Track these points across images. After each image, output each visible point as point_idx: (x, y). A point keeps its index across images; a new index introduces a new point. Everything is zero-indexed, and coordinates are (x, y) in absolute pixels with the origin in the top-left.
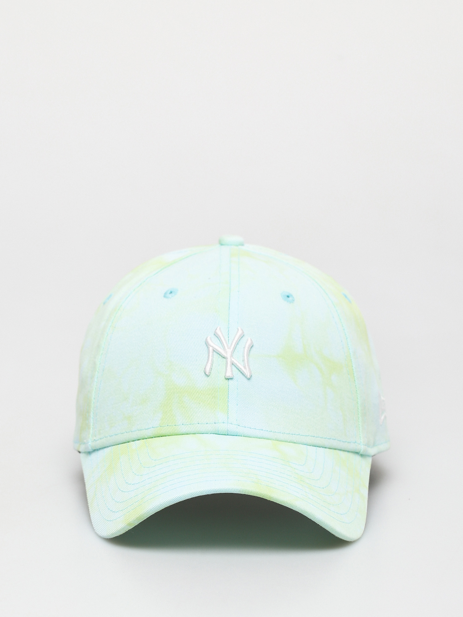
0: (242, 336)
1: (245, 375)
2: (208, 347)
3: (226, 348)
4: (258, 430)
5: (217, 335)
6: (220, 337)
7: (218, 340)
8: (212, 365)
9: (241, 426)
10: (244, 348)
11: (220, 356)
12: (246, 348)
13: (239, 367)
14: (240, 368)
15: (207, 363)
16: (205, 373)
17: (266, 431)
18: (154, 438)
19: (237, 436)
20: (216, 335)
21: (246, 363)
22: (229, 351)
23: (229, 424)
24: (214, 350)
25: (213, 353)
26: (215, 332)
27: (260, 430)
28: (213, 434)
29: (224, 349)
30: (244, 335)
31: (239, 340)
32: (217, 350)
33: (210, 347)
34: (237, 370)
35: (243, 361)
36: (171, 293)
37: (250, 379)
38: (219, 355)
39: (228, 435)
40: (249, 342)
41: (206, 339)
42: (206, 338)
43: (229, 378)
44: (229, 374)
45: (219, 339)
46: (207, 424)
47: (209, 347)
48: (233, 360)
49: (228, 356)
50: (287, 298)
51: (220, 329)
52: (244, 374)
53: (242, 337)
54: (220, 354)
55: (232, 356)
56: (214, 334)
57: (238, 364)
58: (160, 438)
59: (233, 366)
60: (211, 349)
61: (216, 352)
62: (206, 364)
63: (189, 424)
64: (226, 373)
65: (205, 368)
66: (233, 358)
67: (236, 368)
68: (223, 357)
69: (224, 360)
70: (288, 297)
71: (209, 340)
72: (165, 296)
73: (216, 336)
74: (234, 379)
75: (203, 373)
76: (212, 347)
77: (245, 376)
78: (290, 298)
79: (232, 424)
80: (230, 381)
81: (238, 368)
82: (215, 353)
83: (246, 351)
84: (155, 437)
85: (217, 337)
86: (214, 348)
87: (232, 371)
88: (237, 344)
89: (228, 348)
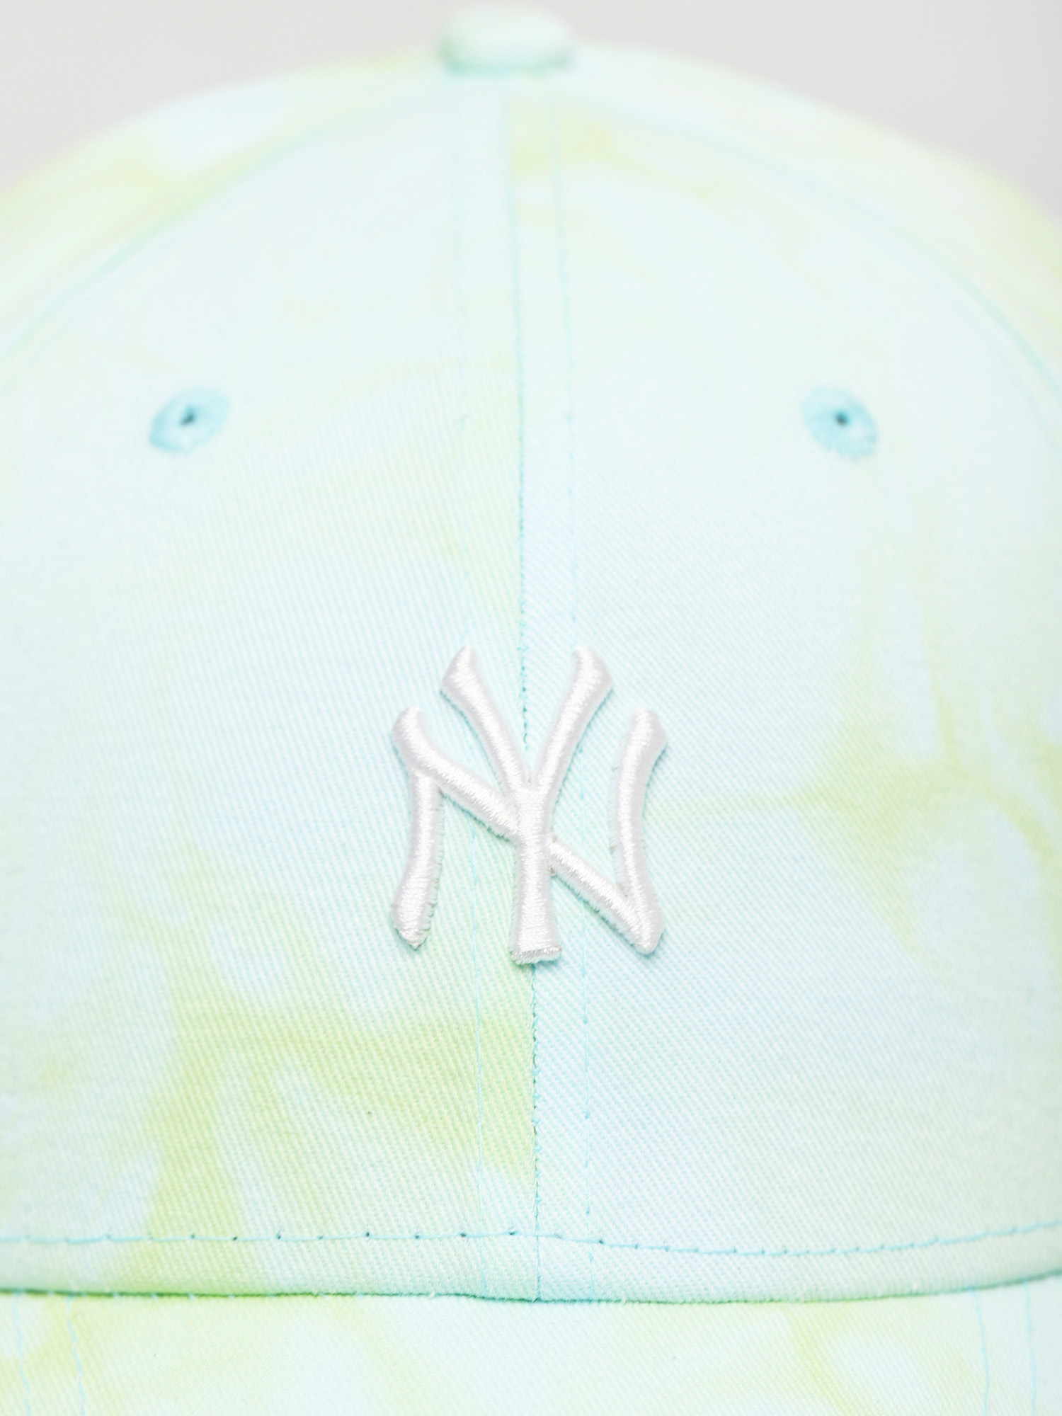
0: (601, 699)
1: (627, 936)
2: (407, 775)
3: (514, 779)
4: (710, 1254)
5: (458, 704)
6: (472, 710)
7: (467, 729)
8: (434, 883)
9: (611, 1246)
10: (618, 769)
11: (480, 831)
12: (628, 775)
13: (592, 891)
14: (602, 899)
15: (408, 871)
16: (397, 931)
17: (756, 1255)
18: (117, 1299)
19: (590, 1301)
20: (450, 696)
21: (630, 862)
22: (531, 800)
23: (542, 1240)
24: (446, 791)
25: (437, 809)
26: (447, 681)
27: (719, 1253)
28: (454, 1298)
29: (505, 790)
30: (612, 691)
31: (585, 725)
32: (460, 793)
33: (418, 774)
34: (582, 905)
35: (612, 849)
36: (189, 419)
37: (653, 953)
38: (472, 823)
39: (538, 1300)
40: (642, 735)
41: (398, 729)
42: (396, 716)
43: (535, 960)
44: (533, 940)
45: (473, 724)
46: (421, 1242)
47: (416, 779)
48: (555, 849)
49: (527, 827)
50: (836, 428)
51: (473, 663)
52: (622, 929)
53: (603, 703)
54: (479, 816)
55: (546, 828)
56: (441, 692)
57: (587, 876)
58: (149, 1301)
59: (555, 883)
60: (425, 785)
61: (454, 804)
62: (401, 873)
63: (316, 1235)
64: (516, 931)
65: (395, 906)
66: (555, 839)
67: (577, 895)
68: (499, 837)
69: (506, 850)
70: (842, 420)
71: (415, 737)
72: (157, 440)
73: (454, 706)
74: (567, 963)
75: (387, 927)
76: (435, 774)
77: (626, 941)
78: (855, 430)
79: (559, 1237)
80: (542, 975)
81: (586, 897)
82: (448, 810)
83: (626, 791)
84: (122, 1294)
85: (462, 714)
86: (445, 782)
87: (551, 918)
88: (575, 746)
89: (529, 782)
